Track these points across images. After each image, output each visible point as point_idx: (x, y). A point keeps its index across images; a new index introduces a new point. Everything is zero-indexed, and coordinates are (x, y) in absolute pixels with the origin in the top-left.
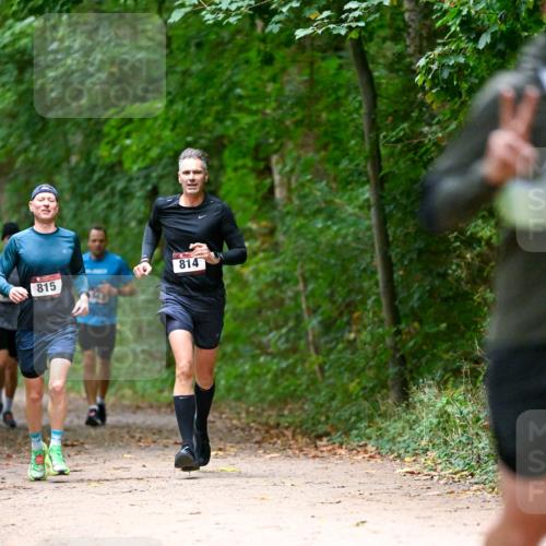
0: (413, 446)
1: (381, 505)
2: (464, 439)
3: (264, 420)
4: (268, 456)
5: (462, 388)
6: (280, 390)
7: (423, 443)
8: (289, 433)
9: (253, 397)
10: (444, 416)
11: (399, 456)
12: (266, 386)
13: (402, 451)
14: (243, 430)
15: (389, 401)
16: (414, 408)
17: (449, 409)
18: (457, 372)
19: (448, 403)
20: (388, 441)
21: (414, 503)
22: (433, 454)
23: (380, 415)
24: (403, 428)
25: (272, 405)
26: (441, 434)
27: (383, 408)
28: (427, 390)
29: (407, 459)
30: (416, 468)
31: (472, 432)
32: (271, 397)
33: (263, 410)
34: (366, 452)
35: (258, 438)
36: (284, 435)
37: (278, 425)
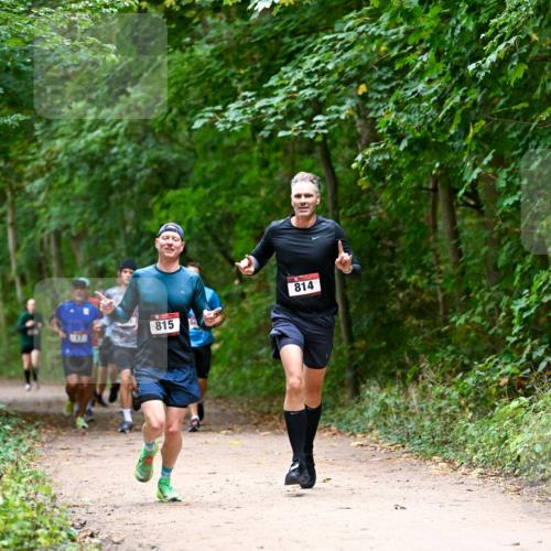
0: (363, 427)
1: (341, 468)
2: (397, 422)
3: (259, 408)
4: (263, 434)
5: (397, 387)
6: (271, 387)
7: (370, 424)
8: (277, 418)
9: (252, 393)
10: (384, 405)
11: (353, 434)
12: (261, 385)
13: (355, 430)
14: (245, 415)
15: (346, 396)
16: (363, 400)
17: (387, 401)
18: (393, 375)
19: (386, 397)
20: (346, 424)
21: (363, 467)
22: (376, 432)
23: (340, 406)
24: (356, 415)
25: (265, 398)
26: (382, 418)
27: (342, 401)
28: (372, 388)
29: (359, 436)
30: (364, 442)
31: (403, 416)
32: (264, 393)
33: (259, 402)
34: (330, 431)
35: (255, 421)
36: (273, 419)
37: (269, 412)
